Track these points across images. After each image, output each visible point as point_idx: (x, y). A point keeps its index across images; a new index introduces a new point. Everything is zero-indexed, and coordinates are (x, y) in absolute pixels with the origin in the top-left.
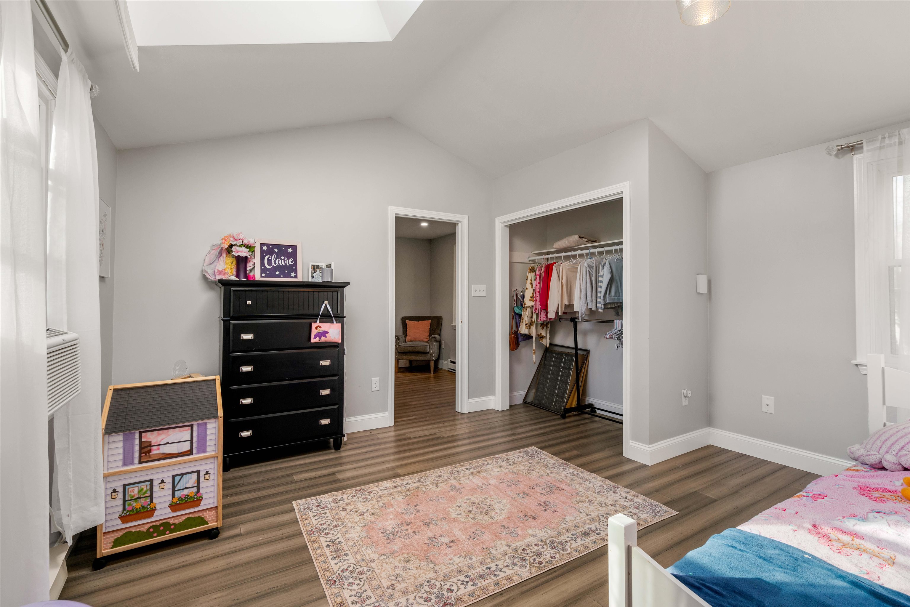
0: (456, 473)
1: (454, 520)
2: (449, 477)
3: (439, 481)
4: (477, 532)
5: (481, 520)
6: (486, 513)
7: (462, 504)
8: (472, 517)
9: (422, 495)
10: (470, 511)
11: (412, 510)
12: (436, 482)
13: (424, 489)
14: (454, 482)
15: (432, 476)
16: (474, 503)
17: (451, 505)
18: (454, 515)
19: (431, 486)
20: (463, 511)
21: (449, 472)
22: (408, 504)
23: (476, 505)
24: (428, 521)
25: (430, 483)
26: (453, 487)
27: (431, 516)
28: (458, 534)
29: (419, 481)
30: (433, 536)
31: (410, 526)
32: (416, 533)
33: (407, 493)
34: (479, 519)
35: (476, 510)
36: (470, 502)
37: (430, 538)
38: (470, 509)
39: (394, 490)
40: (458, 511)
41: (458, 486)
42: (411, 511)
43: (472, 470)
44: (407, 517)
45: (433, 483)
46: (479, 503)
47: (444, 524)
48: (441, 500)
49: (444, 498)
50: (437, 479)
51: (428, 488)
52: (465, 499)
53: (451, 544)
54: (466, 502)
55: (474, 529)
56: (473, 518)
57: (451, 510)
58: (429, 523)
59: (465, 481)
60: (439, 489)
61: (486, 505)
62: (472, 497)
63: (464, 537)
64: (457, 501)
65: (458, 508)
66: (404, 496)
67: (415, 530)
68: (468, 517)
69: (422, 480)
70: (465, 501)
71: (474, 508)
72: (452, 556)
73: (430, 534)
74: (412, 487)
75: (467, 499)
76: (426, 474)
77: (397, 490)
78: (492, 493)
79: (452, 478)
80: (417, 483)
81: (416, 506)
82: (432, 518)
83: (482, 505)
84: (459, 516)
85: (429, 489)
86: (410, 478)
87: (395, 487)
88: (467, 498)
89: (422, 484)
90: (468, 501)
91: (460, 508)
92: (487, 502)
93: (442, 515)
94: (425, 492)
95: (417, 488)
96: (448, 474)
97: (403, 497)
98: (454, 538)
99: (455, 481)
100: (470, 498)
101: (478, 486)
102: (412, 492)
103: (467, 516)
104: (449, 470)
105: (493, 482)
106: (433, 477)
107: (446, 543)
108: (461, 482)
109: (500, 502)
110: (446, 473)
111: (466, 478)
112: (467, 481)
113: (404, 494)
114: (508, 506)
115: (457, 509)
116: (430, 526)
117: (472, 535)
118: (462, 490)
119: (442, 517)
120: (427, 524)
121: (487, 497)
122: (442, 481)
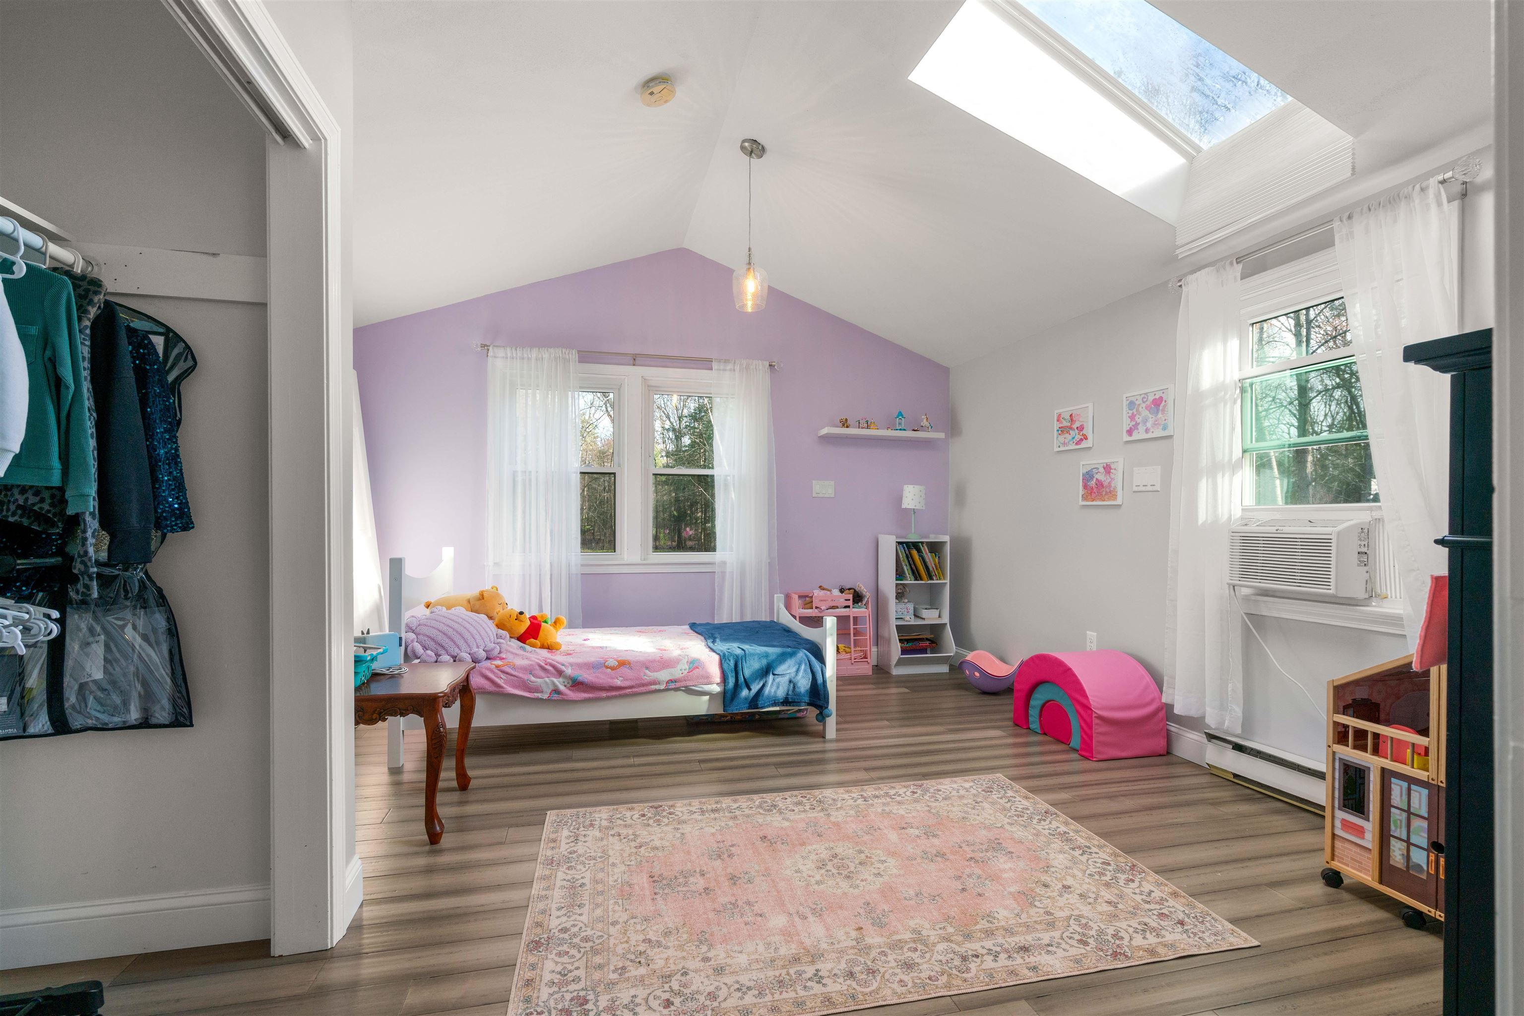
0: (859, 968)
1: (893, 854)
2: (883, 958)
3: (909, 949)
4: (863, 834)
5: (849, 848)
6: (835, 856)
7: (871, 878)
8: (862, 854)
9: (953, 914)
10: (860, 863)
11: (970, 883)
12: (920, 947)
13: (951, 930)
14: (874, 939)
15: (928, 973)
16: (849, 877)
17: (893, 879)
18: (892, 862)
19: (933, 936)
20: (874, 866)
21: (878, 978)
22: (980, 895)
23: (846, 873)
24: (939, 859)
25: (934, 945)
26: (879, 924)
27: (932, 866)
28: (893, 836)
29: (964, 959)
30: (931, 837)
31: (969, 856)
32: (957, 845)
33: (990, 925)
34: (851, 851)
35: (850, 864)
36: (854, 879)
37: (935, 836)
38: (860, 868)
39: (1026, 940)
40: (882, 867)
41: (867, 925)
42: (970, 880)
43: (810, 971)
44: (978, 871)
45: (926, 945)
46: (837, 875)
47: (912, 850)
48: (912, 893)
49: (905, 899)
50: (915, 955)
51: (941, 932)
52: (861, 888)
53: (905, 826)
54: (862, 880)
55: (867, 838)
56: (861, 852)
57: (895, 871)
58: (936, 856)
59: (845, 937)
60: (912, 924)
61: (827, 871)
62: (846, 891)
63: (886, 831)
64: (879, 886)
65: (882, 873)
66: (994, 918)
67: (960, 849)
68: (869, 855)
69: (957, 962)
70: (864, 883)
71: (852, 869)
72: (906, 815)
73: (936, 841)
74: (981, 940)
75: (857, 887)
76: (948, 986)
77: (1017, 939)
78: (799, 893)
79: (874, 953)
80: (970, 953)
81: (964, 890)
82: (932, 863)
83: (835, 871)
84: (883, 858)
85: (937, 927)
86: (991, 976)
87: (1025, 949)
88: (856, 890)
89: (957, 948)
90: (858, 882)
91: (877, 872)
92: (822, 875)
93: (913, 864)
94: (948, 919)
95: (968, 937)
96: (882, 970)
97: (996, 915)
98: (900, 831)
99: (869, 940)
100: (851, 889)
101: (820, 915)
102: (978, 927)
103: (870, 858)
104: (875, 985)
105: (778, 921)
106: (925, 966)
107: (912, 827)
108: (854, 934)
109: (796, 872)
110: (887, 976)
111: (836, 946)
112: (840, 934)
113: (997, 924)
114: (788, 862)
115: (883, 871)
116: (935, 852)
117: (872, 831)
118: (861, 911)
119: (914, 862)
120: (940, 854)
121: (816, 887)
122: (901, 948)
